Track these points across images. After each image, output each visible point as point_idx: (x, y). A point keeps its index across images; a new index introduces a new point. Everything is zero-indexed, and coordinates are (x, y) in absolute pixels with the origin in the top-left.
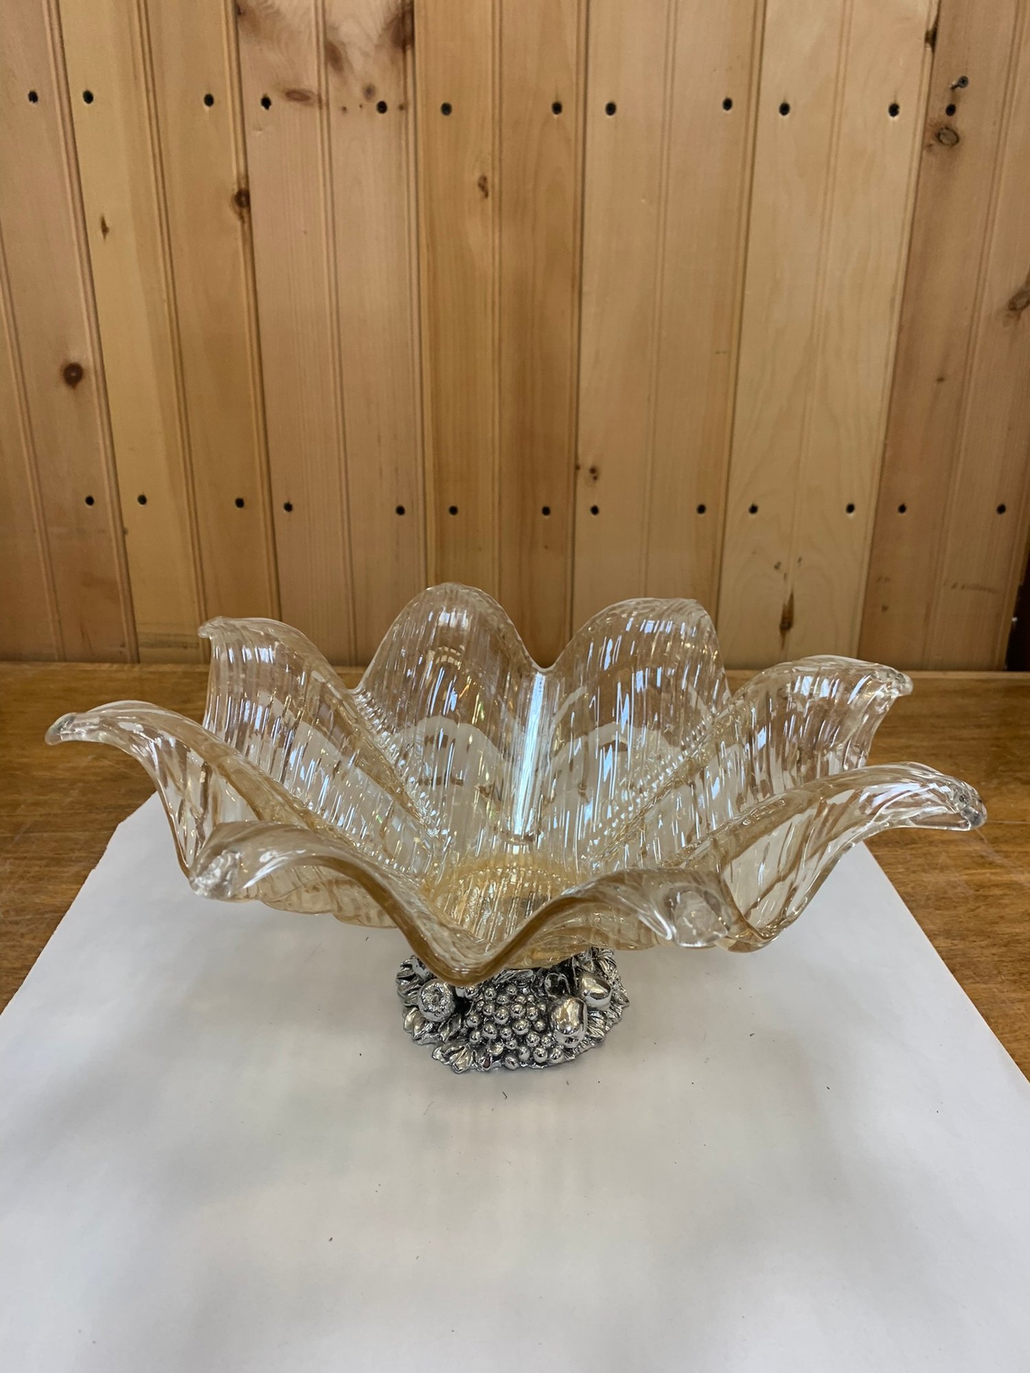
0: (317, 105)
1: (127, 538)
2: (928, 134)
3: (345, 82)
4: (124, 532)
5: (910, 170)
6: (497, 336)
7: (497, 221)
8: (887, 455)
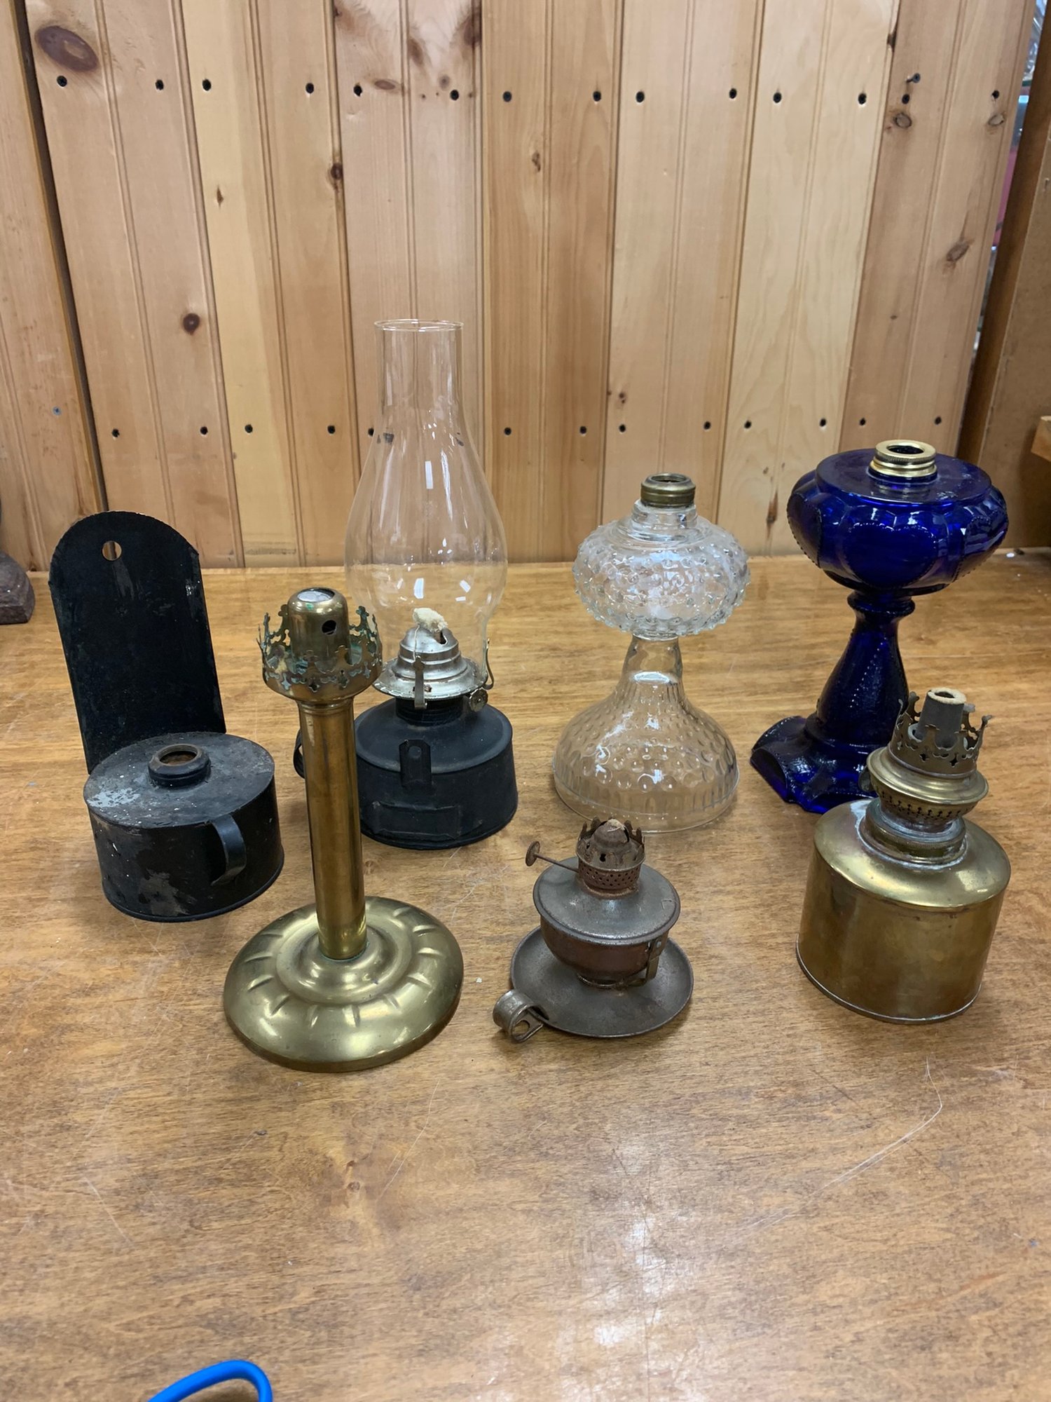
0: (400, 93)
1: (235, 461)
2: (888, 119)
3: (424, 74)
4: (233, 456)
5: (874, 149)
6: (545, 286)
7: (547, 191)
8: (852, 378)
